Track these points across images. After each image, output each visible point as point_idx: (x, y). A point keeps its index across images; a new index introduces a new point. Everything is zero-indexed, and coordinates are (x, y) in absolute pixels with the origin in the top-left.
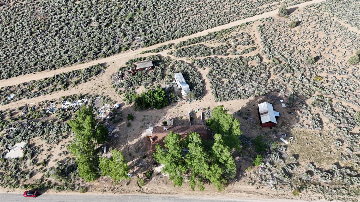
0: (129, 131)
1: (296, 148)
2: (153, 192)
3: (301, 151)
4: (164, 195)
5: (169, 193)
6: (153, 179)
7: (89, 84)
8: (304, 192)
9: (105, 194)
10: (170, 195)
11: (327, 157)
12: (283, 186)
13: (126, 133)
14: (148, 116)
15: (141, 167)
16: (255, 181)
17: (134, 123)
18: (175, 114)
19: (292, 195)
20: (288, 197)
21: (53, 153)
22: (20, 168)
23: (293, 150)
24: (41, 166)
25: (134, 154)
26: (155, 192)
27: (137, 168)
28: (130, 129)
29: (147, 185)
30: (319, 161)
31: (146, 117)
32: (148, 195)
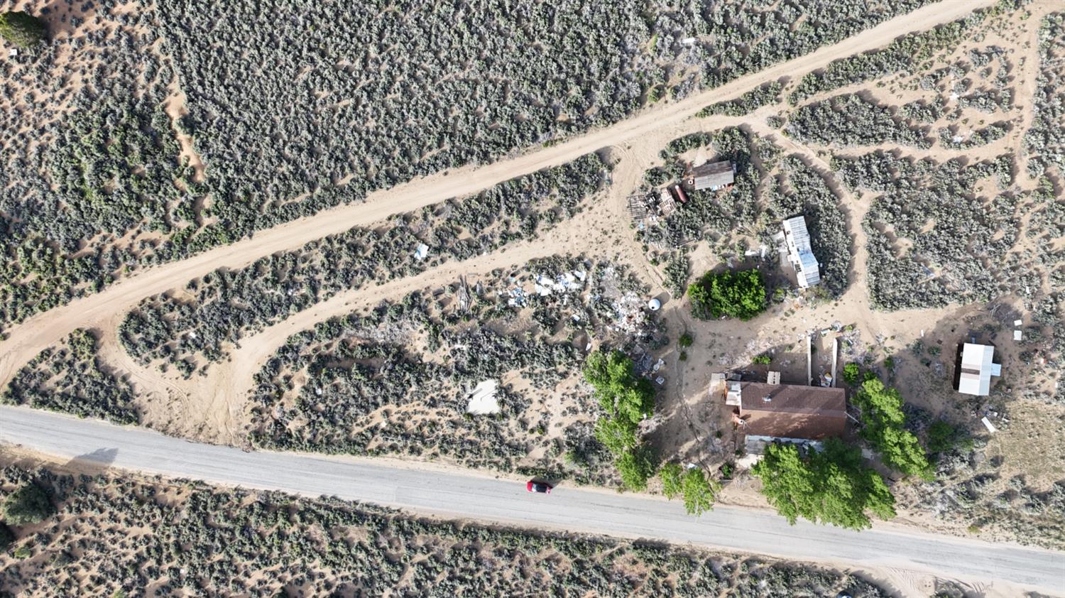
0: (684, 370)
1: (1005, 441)
2: (734, 503)
3: (1013, 450)
4: (754, 510)
5: (762, 507)
6: (736, 480)
7: (582, 223)
8: (987, 527)
9: (656, 497)
10: (763, 511)
11: (1054, 468)
12: (956, 515)
13: (680, 375)
14: (720, 336)
15: (713, 453)
16: (911, 502)
17: (692, 352)
18: (777, 336)
19: (965, 531)
20: (958, 533)
21: (550, 409)
22: (502, 434)
23: (998, 445)
24: (537, 434)
25: (697, 424)
26: (738, 502)
27: (706, 455)
28: (686, 367)
29: (726, 489)
30: (1036, 474)
31: (717, 338)
32: (728, 507)
